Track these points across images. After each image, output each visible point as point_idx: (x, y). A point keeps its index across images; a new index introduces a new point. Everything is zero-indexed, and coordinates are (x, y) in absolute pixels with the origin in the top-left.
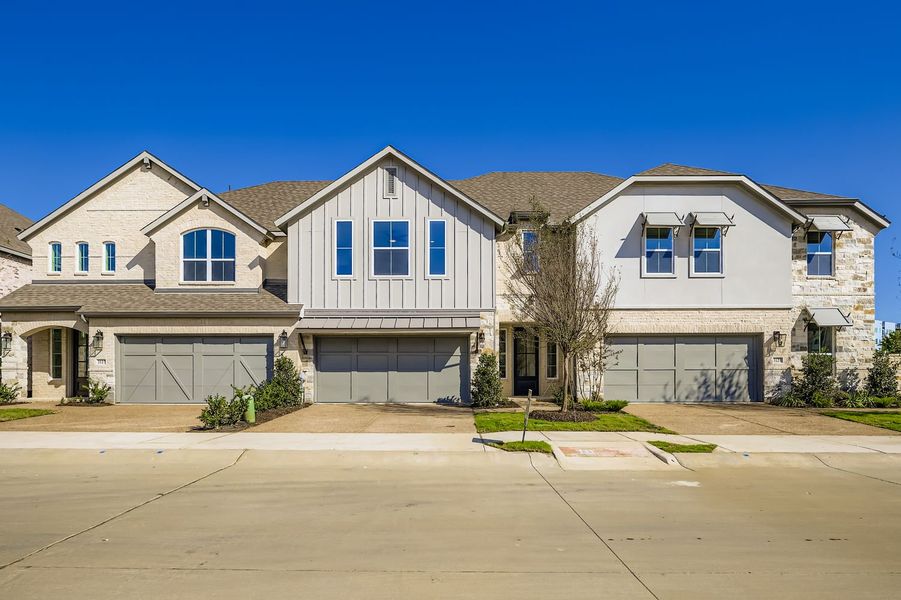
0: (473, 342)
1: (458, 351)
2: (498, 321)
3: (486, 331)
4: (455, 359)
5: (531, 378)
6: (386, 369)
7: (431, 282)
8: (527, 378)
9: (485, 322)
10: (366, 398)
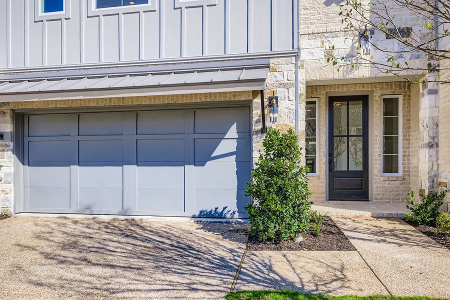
0: (256, 113)
1: (233, 132)
2: (302, 77)
3: (281, 93)
4: (229, 144)
5: (356, 173)
6: (119, 162)
7: (185, 11)
8: (348, 173)
9: (280, 78)
10: (88, 208)
